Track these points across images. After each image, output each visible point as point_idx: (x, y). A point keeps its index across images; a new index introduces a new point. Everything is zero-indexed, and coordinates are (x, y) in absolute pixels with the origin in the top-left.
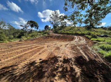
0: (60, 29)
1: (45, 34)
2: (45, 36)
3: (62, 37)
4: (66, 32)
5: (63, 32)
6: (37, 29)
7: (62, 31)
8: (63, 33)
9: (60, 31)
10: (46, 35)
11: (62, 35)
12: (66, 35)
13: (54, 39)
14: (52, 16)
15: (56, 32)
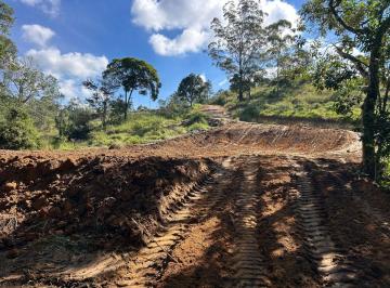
0: (273, 97)
1: (196, 124)
2: (203, 132)
3: (285, 136)
4: (306, 113)
5: (288, 113)
6: (154, 97)
7: (286, 106)
8: (291, 120)
9: (271, 109)
10: (205, 127)
11: (285, 128)
12: (305, 128)
13: (247, 143)
14: (225, 23)
15: (250, 115)
